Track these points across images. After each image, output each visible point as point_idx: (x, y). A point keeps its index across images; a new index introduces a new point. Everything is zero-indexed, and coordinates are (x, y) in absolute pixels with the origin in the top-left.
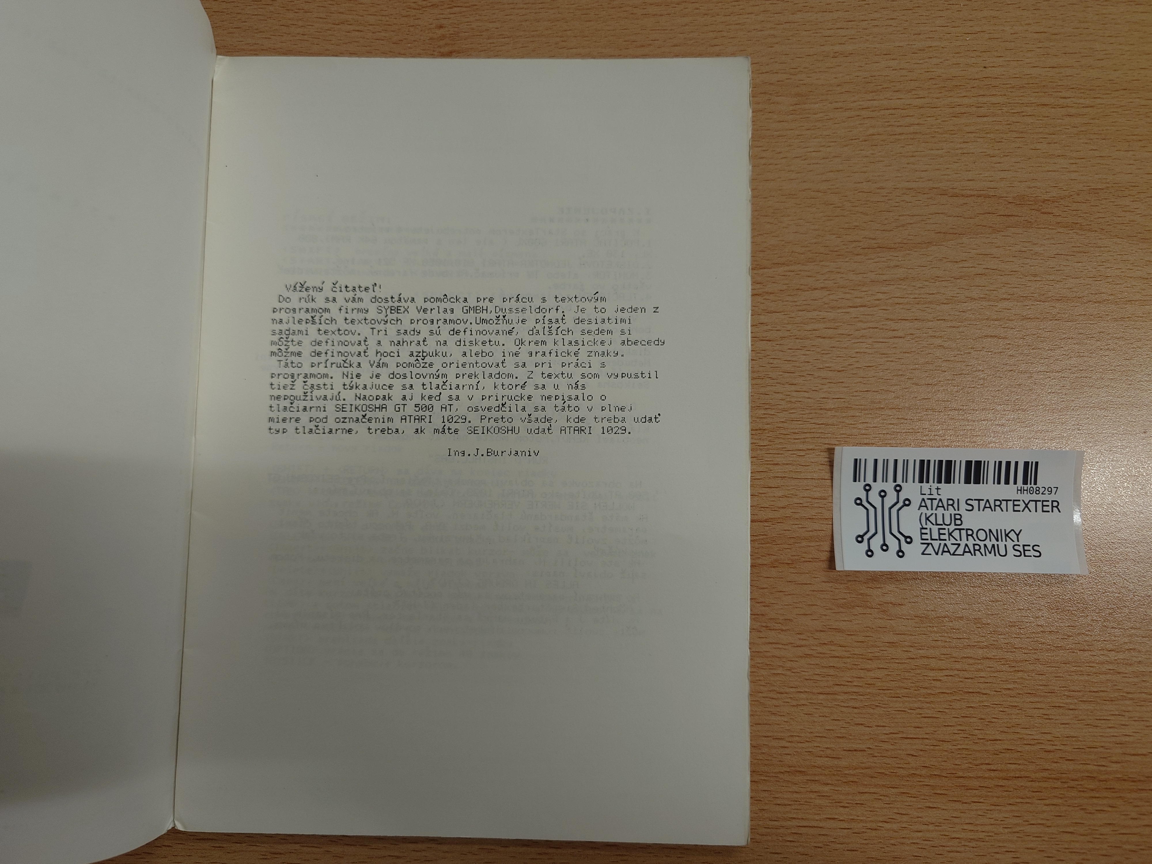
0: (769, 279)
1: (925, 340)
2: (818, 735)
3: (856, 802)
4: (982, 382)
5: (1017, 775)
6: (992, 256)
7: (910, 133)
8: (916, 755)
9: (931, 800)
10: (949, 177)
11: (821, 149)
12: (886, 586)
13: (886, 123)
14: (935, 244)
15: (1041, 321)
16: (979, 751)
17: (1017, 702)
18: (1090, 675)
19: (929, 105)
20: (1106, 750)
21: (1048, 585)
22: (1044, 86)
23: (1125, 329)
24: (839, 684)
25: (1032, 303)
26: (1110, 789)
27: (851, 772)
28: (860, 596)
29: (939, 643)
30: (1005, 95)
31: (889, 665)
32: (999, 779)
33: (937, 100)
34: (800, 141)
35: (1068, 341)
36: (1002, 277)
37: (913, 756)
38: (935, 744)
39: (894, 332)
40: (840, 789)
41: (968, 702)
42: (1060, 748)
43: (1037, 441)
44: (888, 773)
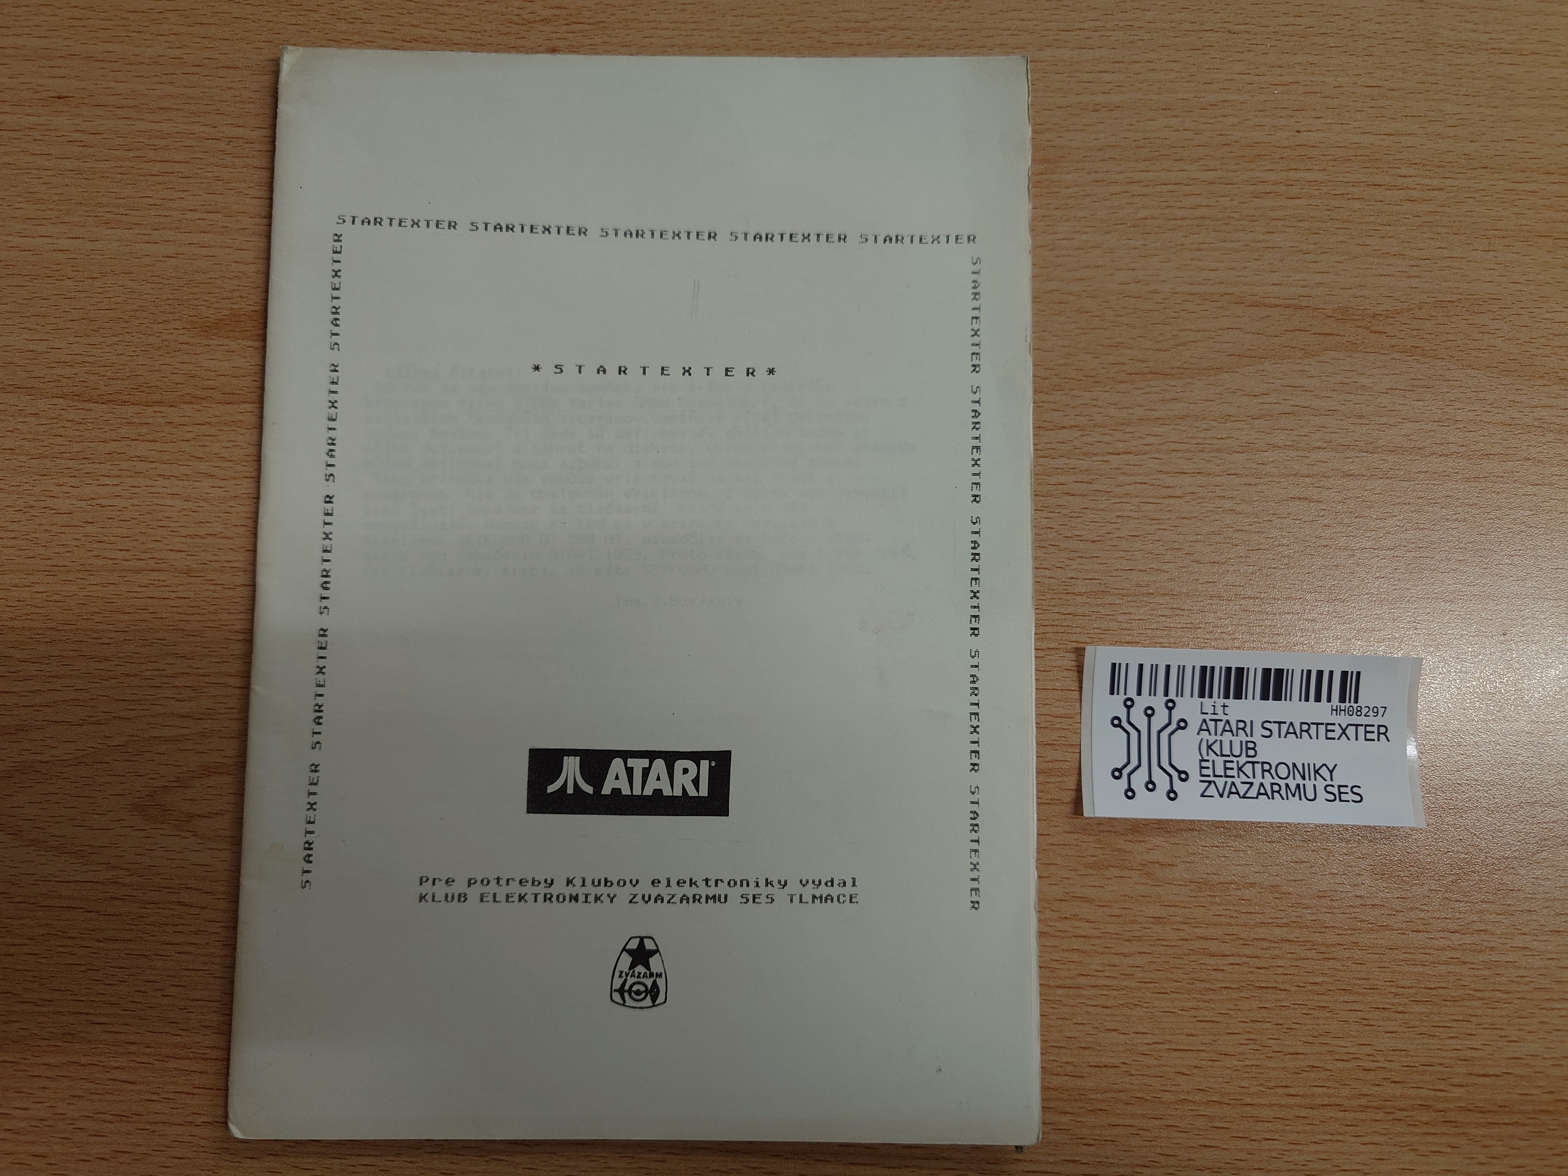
1: (1211, 501)
3: (1105, 1138)
4: (1286, 561)
5: (1325, 1103)
6: (1304, 389)
7: (1195, 218)
8: (1189, 1073)
9: (1208, 1136)
12: (1151, 838)
13: (1164, 204)
14: (1226, 370)
15: (1368, 480)
16: (1274, 1069)
17: (1327, 1002)
18: (1425, 965)
19: (1221, 180)
20: (1445, 1069)
21: (1371, 841)
22: (1377, 159)
23: (1479, 493)
25: (1356, 455)
26: (1450, 1122)
27: (1099, 1096)
28: (1116, 853)
29: (1222, 919)
30: (1324, 170)
31: (1153, 948)
32: (1301, 1107)
35: (1403, 508)
36: (1316, 418)
37: (1184, 1074)
39: (1169, 490)
40: (1084, 1120)
41: (1261, 1001)
42: (1384, 1066)
43: (1359, 643)
44: (1149, 1098)
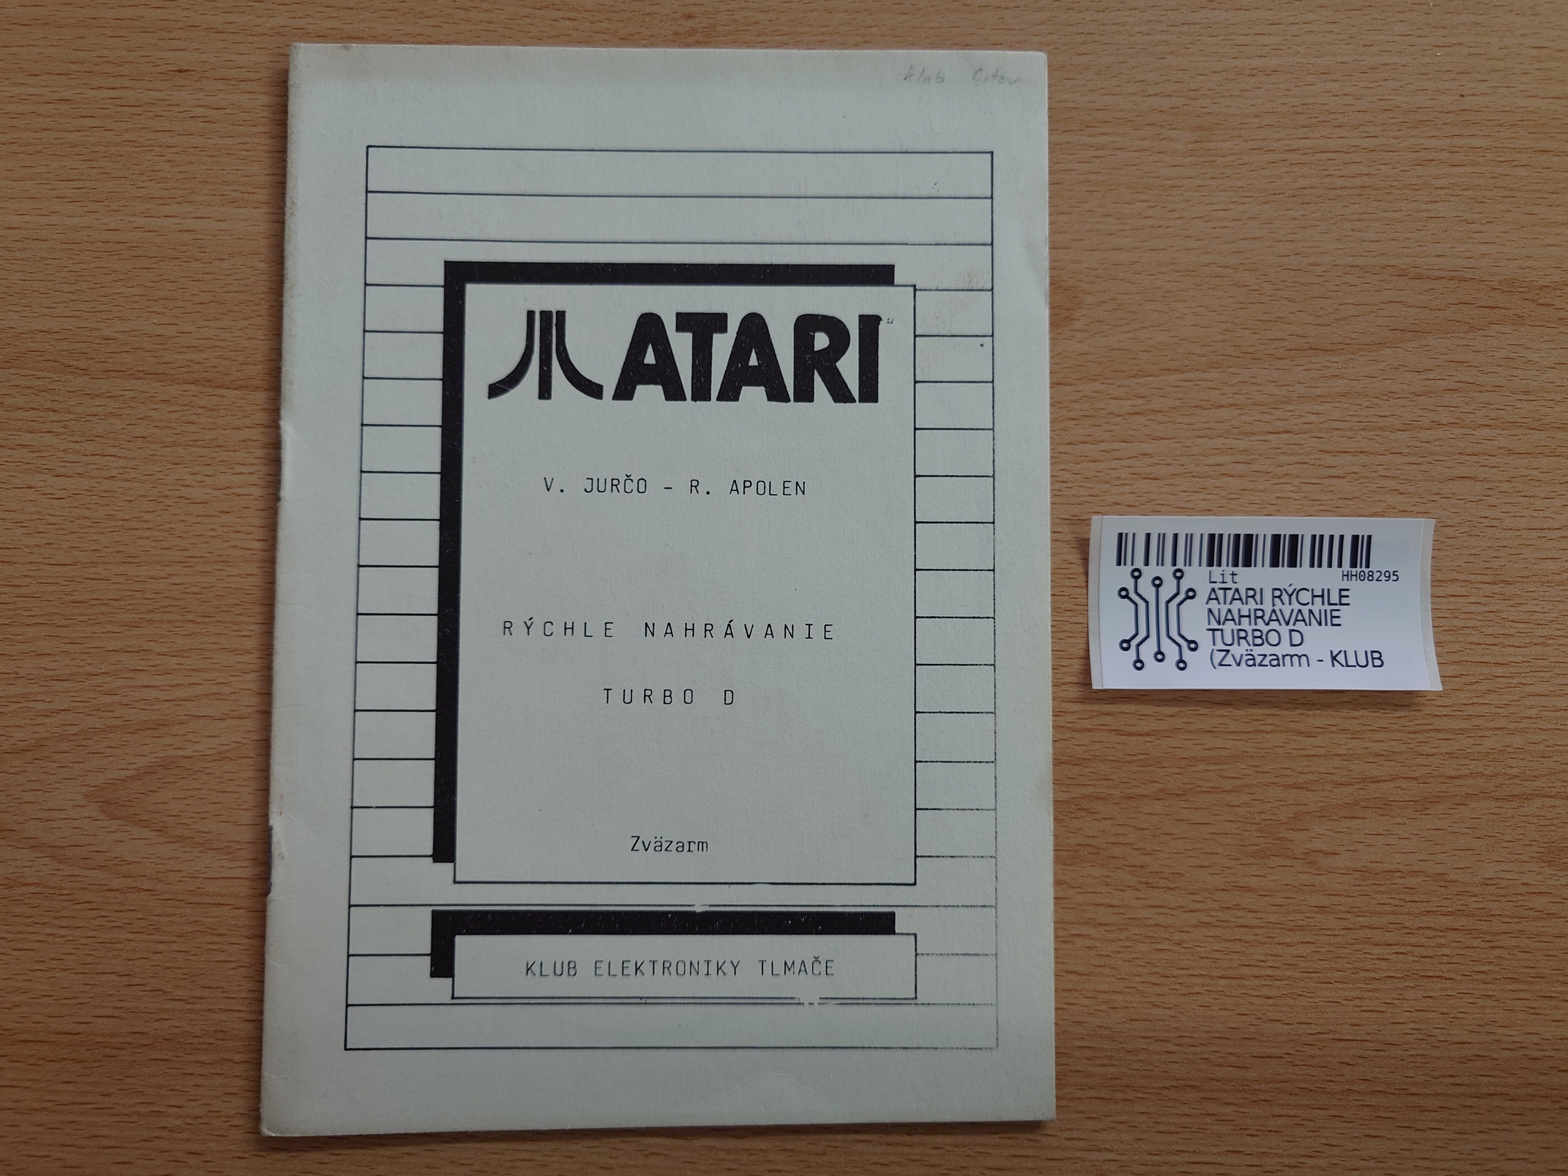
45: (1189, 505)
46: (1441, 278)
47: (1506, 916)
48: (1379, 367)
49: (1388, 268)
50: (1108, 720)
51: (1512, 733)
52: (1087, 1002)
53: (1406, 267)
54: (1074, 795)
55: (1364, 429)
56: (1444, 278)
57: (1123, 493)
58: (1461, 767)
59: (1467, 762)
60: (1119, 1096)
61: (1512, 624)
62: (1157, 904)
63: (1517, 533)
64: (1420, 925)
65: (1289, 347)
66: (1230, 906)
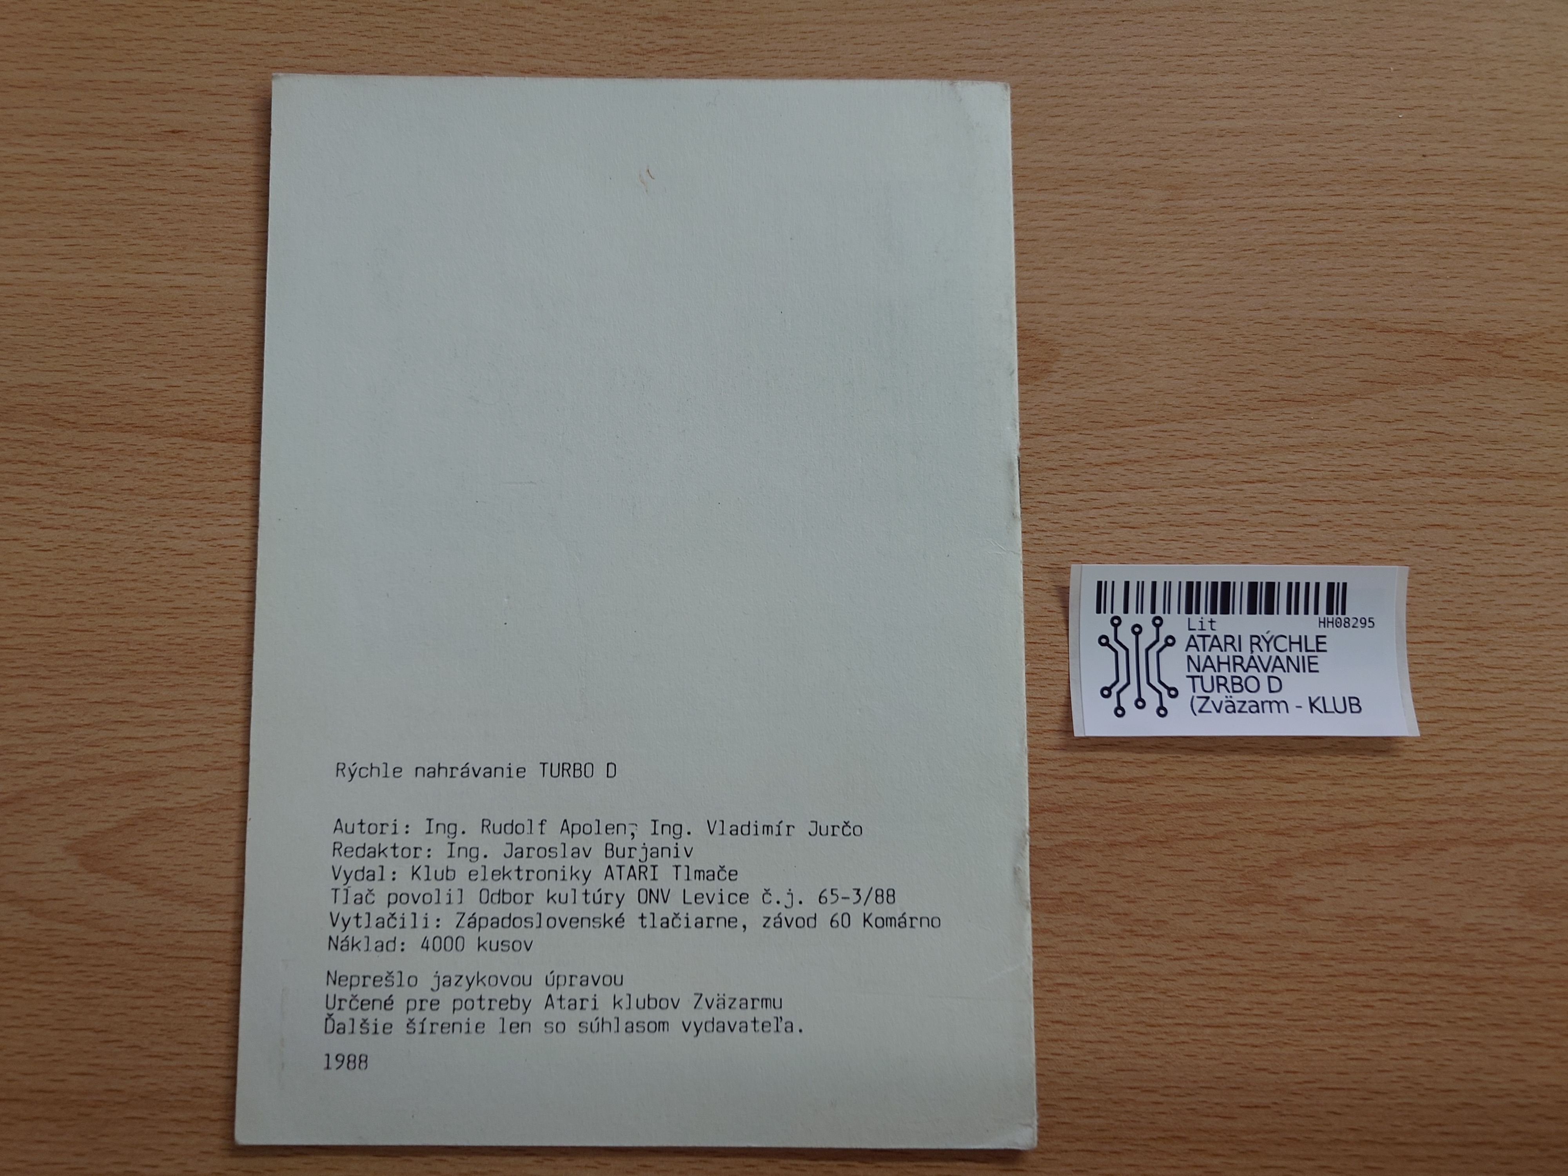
0: (1132, 441)
2: (1204, 1085)
10: (1378, 305)
11: (1203, 262)
24: (1231, 1011)
33: (1360, 199)
34: (1175, 250)
38: (1367, 1097)
45: (1167, 554)
46: (1408, 331)
47: (1489, 962)
48: (1350, 418)
49: (1357, 321)
50: (1090, 767)
51: (1490, 777)
52: (1073, 1052)
53: (1374, 320)
54: (1057, 843)
55: (1337, 479)
56: (1411, 331)
57: (1103, 542)
58: (1440, 812)
59: (1446, 807)
60: (1107, 1148)
61: (1487, 670)
62: (1142, 952)
63: (1489, 580)
64: (1404, 971)
65: (1261, 399)
66: (1215, 954)
